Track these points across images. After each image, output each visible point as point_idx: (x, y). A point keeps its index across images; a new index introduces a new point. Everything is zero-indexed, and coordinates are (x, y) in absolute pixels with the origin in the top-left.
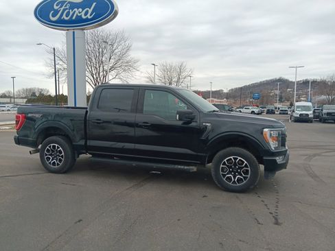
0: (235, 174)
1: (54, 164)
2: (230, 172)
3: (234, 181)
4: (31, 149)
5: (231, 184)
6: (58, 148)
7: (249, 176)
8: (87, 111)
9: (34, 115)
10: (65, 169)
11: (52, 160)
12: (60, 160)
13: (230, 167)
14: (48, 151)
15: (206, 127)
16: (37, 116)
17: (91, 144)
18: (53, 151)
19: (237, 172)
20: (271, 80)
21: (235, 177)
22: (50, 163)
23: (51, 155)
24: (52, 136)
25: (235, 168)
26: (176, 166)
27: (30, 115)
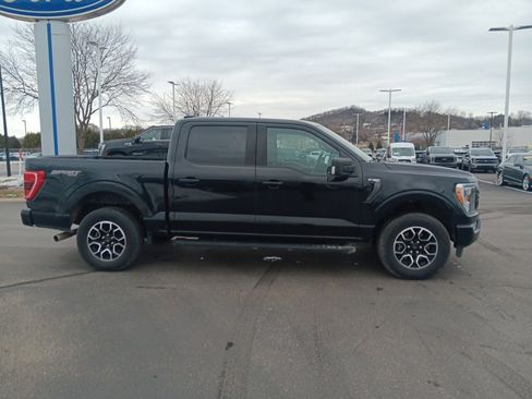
0: (414, 252)
1: (106, 255)
2: (408, 251)
3: (415, 263)
4: (58, 232)
5: (409, 267)
6: (114, 227)
7: (436, 254)
8: (167, 164)
9: (64, 172)
10: (128, 264)
11: (103, 248)
12: (119, 249)
13: (408, 243)
14: (93, 233)
15: (373, 184)
16: (70, 173)
17: (177, 218)
18: (103, 234)
19: (418, 249)
20: (339, 110)
21: (415, 258)
22: (98, 255)
23: (100, 240)
24: (100, 207)
25: (415, 243)
26: (318, 247)
27: (54, 172)
